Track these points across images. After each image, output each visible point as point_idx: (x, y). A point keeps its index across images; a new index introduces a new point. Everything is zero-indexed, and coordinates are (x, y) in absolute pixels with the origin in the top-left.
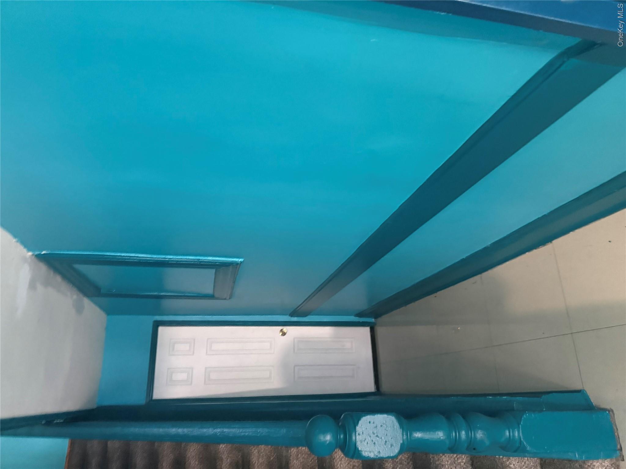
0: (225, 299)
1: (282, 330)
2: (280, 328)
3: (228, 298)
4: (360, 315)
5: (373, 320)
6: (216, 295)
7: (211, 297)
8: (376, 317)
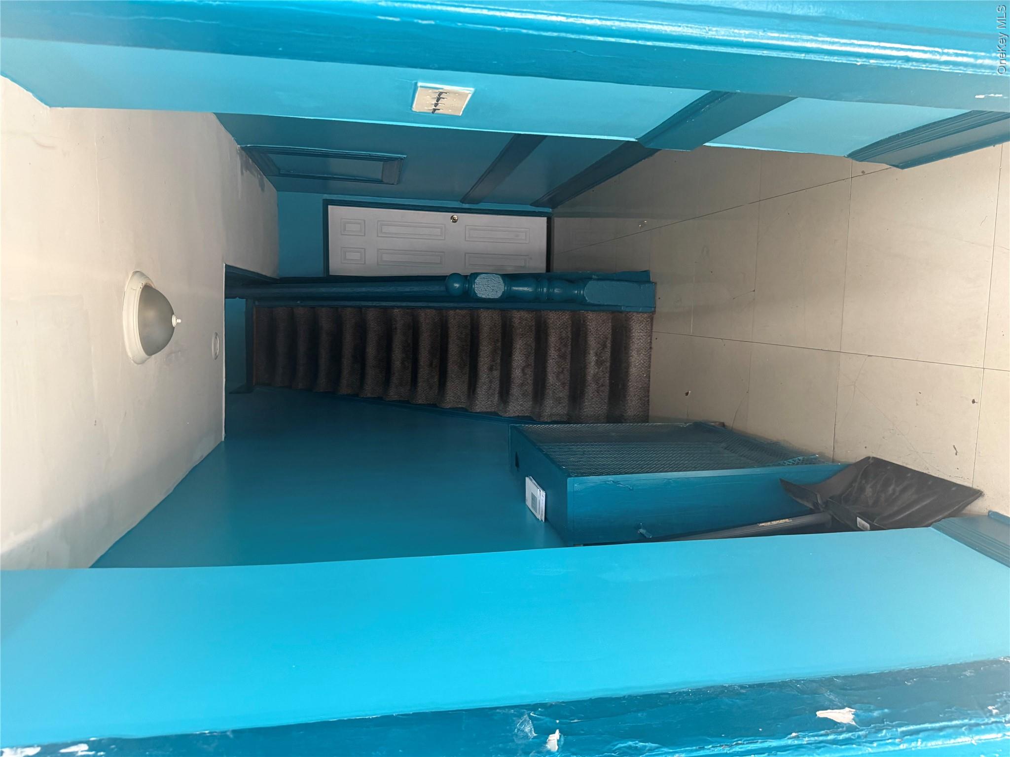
0: (393, 184)
1: (452, 216)
2: (452, 214)
3: (396, 184)
4: (536, 204)
5: (550, 210)
6: (384, 181)
7: (381, 182)
8: (554, 207)
